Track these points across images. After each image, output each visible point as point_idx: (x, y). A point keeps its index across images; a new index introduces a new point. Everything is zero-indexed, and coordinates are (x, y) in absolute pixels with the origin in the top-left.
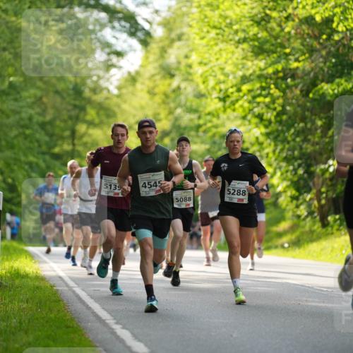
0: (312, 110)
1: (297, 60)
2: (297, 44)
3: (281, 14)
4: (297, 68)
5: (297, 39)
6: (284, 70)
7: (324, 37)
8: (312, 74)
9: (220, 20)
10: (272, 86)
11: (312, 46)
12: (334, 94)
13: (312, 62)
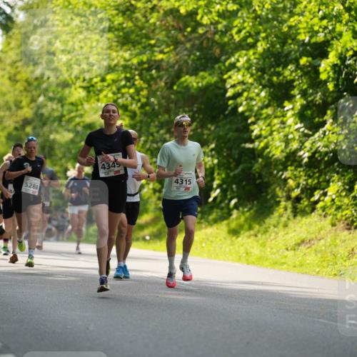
0: (176, 103)
1: (162, 52)
2: (161, 36)
3: (146, 5)
4: (162, 60)
5: (162, 31)
6: (149, 61)
7: (189, 29)
8: (176, 67)
9: (85, 8)
10: (137, 77)
11: (176, 39)
12: (198, 87)
13: (177, 54)
